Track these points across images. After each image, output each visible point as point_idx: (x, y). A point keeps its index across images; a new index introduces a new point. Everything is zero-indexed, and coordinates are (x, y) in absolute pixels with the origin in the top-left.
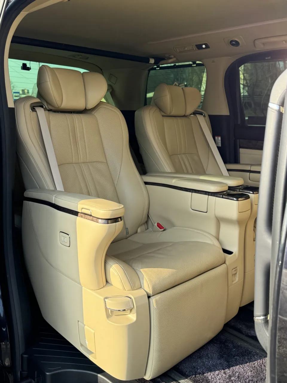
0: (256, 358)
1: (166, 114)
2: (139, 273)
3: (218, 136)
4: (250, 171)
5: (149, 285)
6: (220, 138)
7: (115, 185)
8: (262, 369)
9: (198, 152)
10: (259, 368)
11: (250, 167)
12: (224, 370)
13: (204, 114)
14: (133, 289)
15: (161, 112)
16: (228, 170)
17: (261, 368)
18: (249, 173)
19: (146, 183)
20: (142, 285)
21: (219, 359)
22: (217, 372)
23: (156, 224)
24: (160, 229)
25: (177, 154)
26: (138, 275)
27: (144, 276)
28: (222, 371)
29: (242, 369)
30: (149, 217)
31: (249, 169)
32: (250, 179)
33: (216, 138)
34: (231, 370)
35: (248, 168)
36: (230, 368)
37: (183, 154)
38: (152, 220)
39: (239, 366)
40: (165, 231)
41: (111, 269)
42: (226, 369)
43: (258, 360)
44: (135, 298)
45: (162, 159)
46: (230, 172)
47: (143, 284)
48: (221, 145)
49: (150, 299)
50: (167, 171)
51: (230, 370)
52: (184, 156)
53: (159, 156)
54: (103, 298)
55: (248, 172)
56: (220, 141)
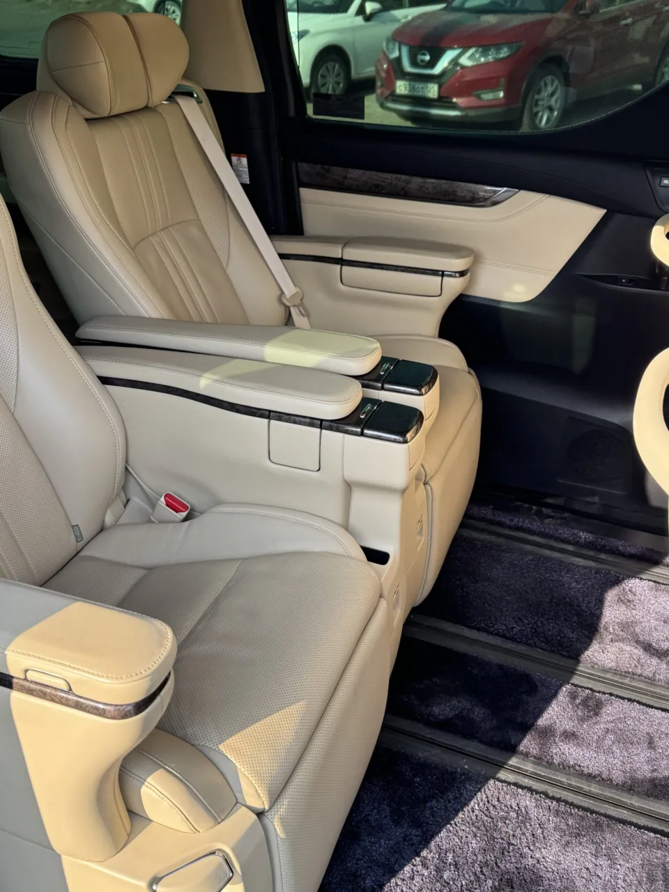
0: (471, 791)
1: (94, 113)
2: (217, 759)
3: (239, 153)
4: (341, 261)
5: (259, 792)
6: (244, 161)
7: (12, 407)
8: (492, 819)
9: (198, 216)
10: (486, 818)
11: (340, 251)
12: (419, 856)
13: (195, 95)
14: (220, 821)
15: (80, 108)
16: (283, 256)
17: (490, 817)
18: (338, 267)
19: (105, 381)
20: (237, 795)
21: (397, 823)
22: (407, 868)
23: (162, 499)
24: (177, 512)
25: (148, 237)
26: (218, 769)
27: (236, 766)
28: (416, 860)
29: (454, 837)
30: (131, 473)
31: (340, 256)
32: (342, 282)
33: (234, 159)
34: (433, 848)
35: (336, 252)
36: (429, 843)
37: (162, 230)
38: (135, 476)
39: (445, 830)
40: (194, 522)
41: (144, 790)
42: (421, 850)
43: (476, 795)
44: (233, 850)
45: (121, 274)
46: (285, 261)
47: (241, 792)
48: (250, 181)
49: (266, 821)
50: (148, 316)
51: (431, 852)
52: (163, 234)
53: (105, 260)
54: (143, 885)
55: (338, 263)
56: (247, 170)
